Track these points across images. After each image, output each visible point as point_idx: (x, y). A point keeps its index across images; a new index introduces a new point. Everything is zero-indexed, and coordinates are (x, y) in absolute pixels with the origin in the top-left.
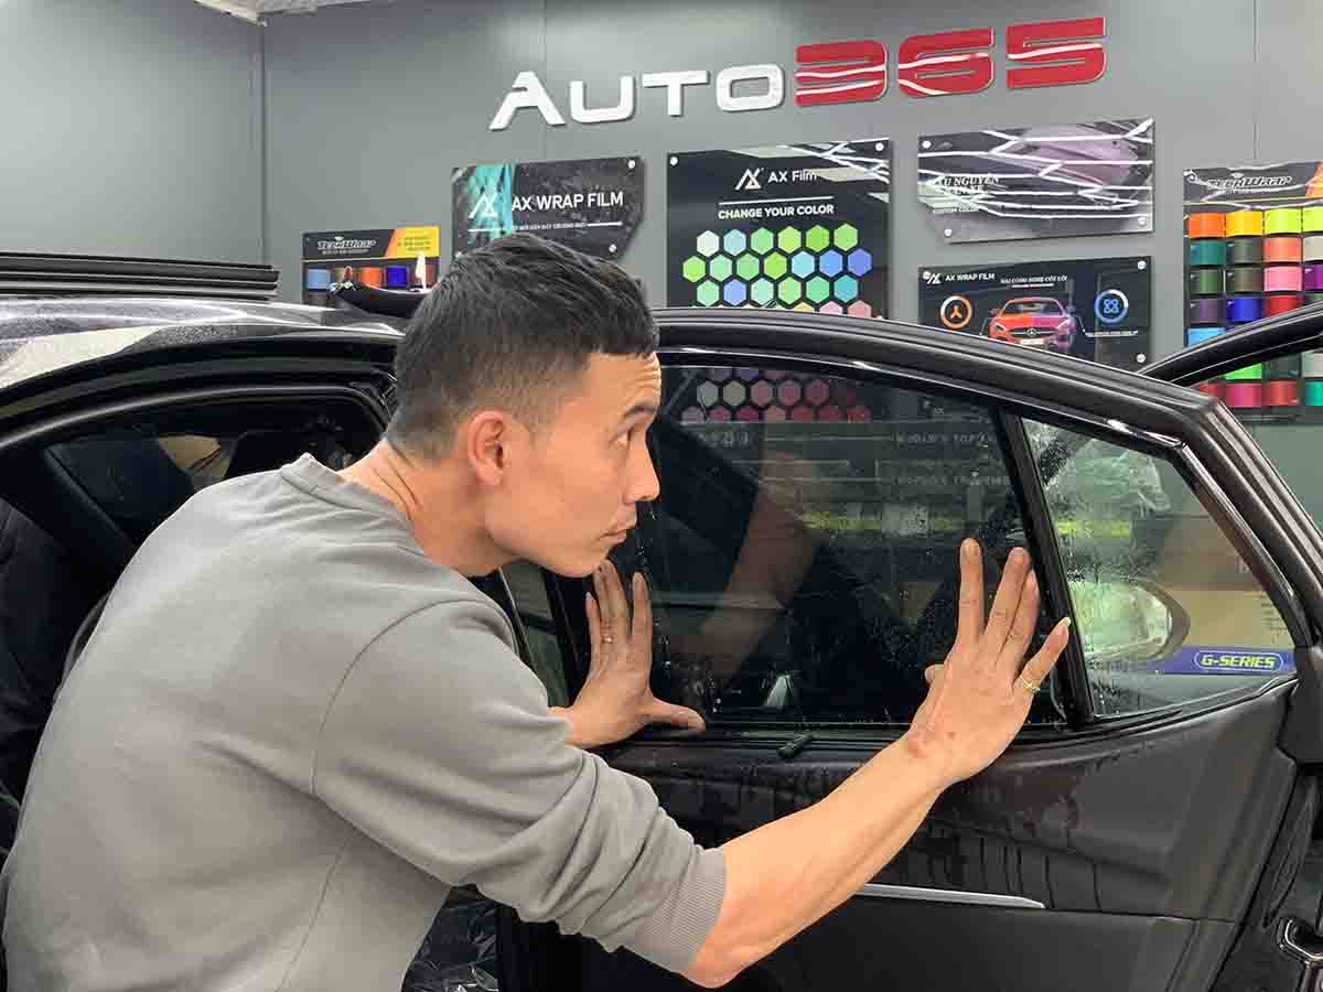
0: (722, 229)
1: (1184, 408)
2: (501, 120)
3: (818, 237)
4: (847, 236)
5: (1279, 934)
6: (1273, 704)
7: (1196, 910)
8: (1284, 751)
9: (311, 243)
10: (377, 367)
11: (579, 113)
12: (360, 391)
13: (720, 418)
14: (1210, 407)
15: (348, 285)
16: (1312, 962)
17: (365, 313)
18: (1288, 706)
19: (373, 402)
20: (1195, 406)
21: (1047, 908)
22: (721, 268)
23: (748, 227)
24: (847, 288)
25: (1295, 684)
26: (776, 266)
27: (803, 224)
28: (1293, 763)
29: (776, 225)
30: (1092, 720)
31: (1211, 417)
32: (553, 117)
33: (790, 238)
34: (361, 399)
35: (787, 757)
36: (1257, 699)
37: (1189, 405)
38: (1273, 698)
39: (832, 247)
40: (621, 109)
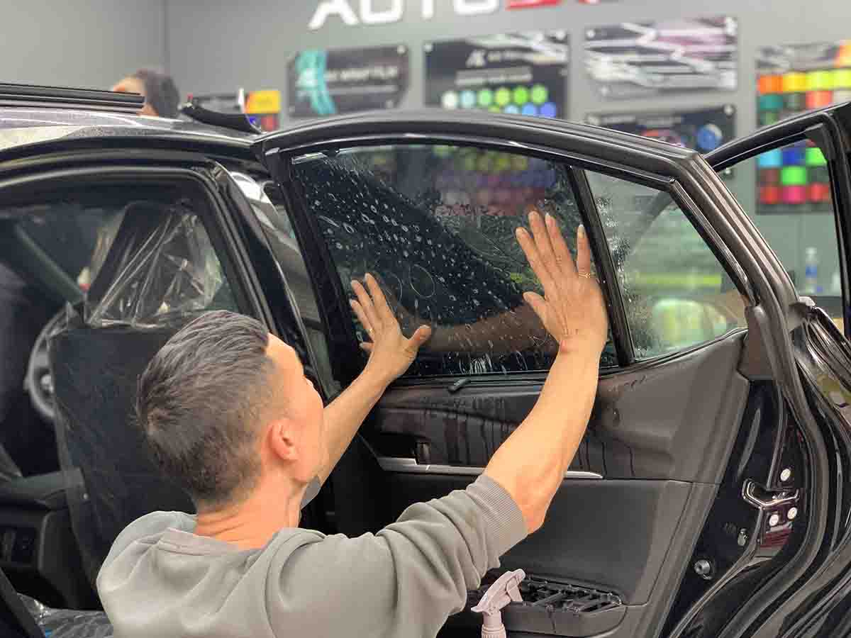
0: (459, 91)
1: (676, 158)
2: (317, 21)
3: (520, 95)
4: (540, 94)
5: (743, 491)
6: (733, 344)
7: (692, 477)
8: (741, 373)
10: (209, 158)
11: (369, 17)
12: (198, 172)
14: (693, 157)
15: (189, 105)
16: (763, 507)
17: (202, 124)
18: (743, 346)
19: (207, 180)
20: (683, 157)
21: (603, 479)
23: (476, 89)
25: (746, 332)
27: (511, 86)
28: (746, 381)
29: (493, 88)
30: (632, 361)
31: (693, 163)
32: (350, 19)
33: (503, 96)
34: (199, 178)
35: (453, 392)
36: (724, 341)
37: (680, 157)
38: (733, 340)
39: (530, 102)
40: (394, 14)
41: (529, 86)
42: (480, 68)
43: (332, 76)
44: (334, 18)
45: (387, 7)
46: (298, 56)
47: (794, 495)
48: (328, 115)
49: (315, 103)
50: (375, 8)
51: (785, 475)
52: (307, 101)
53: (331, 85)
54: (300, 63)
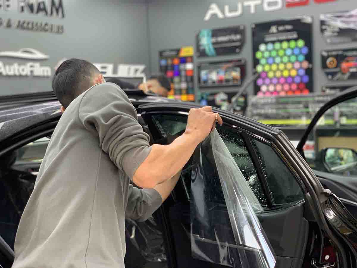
0: (266, 43)
1: (273, 134)
2: (207, 17)
3: (293, 44)
4: (301, 43)
5: (312, 263)
8: (305, 218)
9: (161, 54)
11: (228, 14)
13: (268, 95)
22: (267, 54)
23: (273, 42)
24: (301, 58)
25: (305, 202)
26: (281, 53)
27: (288, 40)
28: (308, 221)
29: (281, 41)
31: (279, 136)
32: (220, 15)
33: (285, 45)
39: (297, 47)
40: (239, 13)
41: (296, 40)
42: (275, 33)
43: (214, 40)
44: (214, 16)
45: (236, 10)
46: (200, 32)
47: (333, 264)
48: (213, 56)
49: (207, 51)
50: (231, 11)
51: (327, 257)
52: (204, 50)
53: (214, 44)
54: (201, 35)
